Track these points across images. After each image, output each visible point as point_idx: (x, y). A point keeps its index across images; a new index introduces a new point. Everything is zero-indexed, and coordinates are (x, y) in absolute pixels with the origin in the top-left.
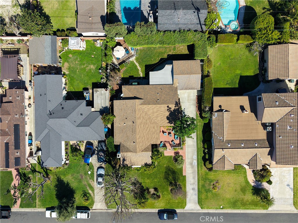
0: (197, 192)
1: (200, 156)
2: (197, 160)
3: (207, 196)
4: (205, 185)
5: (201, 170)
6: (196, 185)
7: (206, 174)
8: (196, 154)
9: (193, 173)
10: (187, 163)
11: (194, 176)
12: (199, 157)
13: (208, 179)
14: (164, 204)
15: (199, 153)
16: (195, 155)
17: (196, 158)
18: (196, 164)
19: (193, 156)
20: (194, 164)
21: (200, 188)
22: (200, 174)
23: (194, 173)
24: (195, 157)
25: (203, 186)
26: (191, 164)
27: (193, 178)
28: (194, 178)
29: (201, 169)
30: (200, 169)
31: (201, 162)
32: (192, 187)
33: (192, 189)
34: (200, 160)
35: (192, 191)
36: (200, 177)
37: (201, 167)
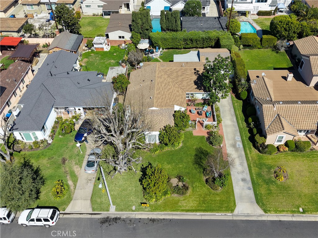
0: (250, 185)
1: (246, 137)
2: (242, 142)
3: (270, 190)
4: (262, 173)
5: (250, 154)
6: (247, 174)
7: (260, 158)
8: (239, 134)
9: (239, 157)
10: (227, 145)
11: (241, 161)
12: (244, 137)
13: (265, 165)
14: (196, 202)
15: (243, 133)
16: (238, 136)
17: (240, 139)
18: (241, 146)
19: (234, 138)
20: (238, 146)
21: (255, 178)
22: (250, 159)
23: (241, 158)
24: (238, 138)
25: (259, 175)
26: (234, 146)
27: (240, 164)
28: (241, 164)
29: (250, 152)
30: (248, 152)
31: (248, 144)
32: (240, 177)
33: (241, 180)
34: (246, 141)
35: (242, 183)
36: (251, 162)
37: (249, 149)
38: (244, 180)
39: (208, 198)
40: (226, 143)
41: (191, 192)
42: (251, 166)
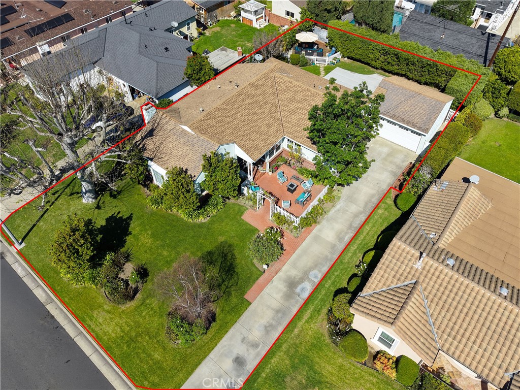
1: (333, 283)
2: (316, 288)
5: (307, 322)
6: (258, 354)
7: (317, 346)
8: (325, 269)
9: (278, 311)
10: (280, 274)
11: (274, 323)
12: (330, 282)
13: (311, 368)
14: (119, 330)
15: (336, 274)
16: (320, 271)
17: (317, 281)
18: (306, 295)
19: (311, 269)
20: (298, 290)
21: (264, 375)
22: (296, 331)
23: (280, 315)
24: (316, 276)
25: (278, 377)
26: (292, 284)
27: (266, 327)
28: (268, 329)
29: (311, 318)
30: (307, 315)
31: (322, 300)
32: (240, 350)
33: (234, 356)
34: (323, 292)
35: (228, 364)
36: (290, 340)
37: (313, 311)
38: (239, 362)
39: (144, 341)
40: (285, 268)
41: (132, 308)
42: (281, 347)
